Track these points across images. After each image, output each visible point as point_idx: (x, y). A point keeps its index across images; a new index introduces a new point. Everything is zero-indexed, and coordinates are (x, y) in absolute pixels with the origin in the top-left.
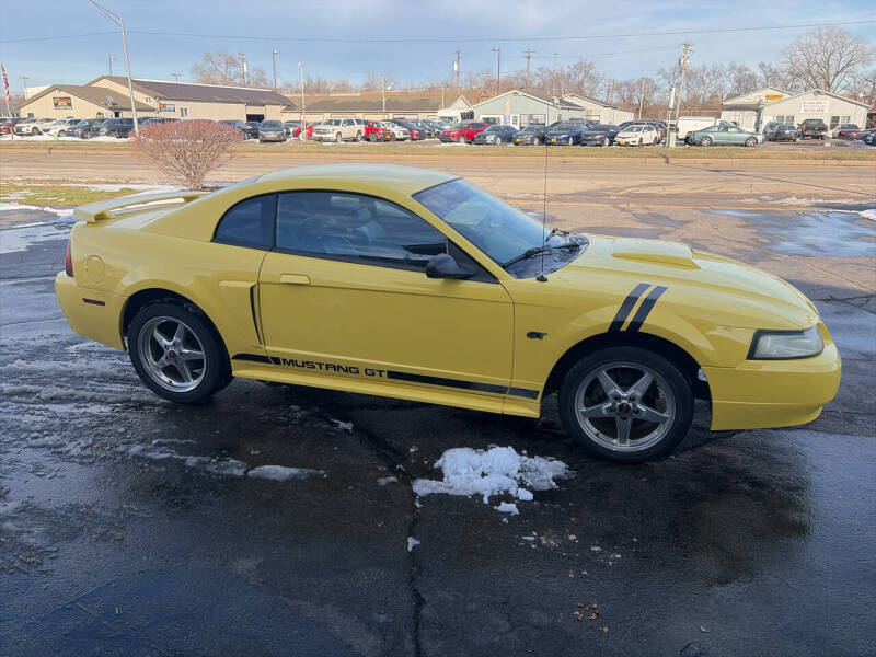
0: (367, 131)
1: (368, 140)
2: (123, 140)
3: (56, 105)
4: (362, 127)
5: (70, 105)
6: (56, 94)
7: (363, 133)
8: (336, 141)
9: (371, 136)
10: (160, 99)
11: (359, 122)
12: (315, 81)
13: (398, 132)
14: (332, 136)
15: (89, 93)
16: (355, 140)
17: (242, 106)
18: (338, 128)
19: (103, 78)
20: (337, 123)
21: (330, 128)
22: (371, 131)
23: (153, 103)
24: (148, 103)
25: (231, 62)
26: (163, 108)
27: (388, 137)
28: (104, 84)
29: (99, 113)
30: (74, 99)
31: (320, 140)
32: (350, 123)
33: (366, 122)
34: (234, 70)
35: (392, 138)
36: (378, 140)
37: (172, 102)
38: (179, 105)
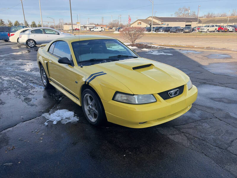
0: (219, 29)
1: (219, 32)
2: (149, 32)
3: (138, 24)
4: (217, 28)
5: (141, 24)
6: (139, 21)
7: (217, 29)
8: (207, 32)
9: (220, 30)
10: (162, 22)
11: (216, 26)
12: (211, 14)
13: (230, 29)
14: (206, 30)
15: (146, 21)
16: (214, 32)
17: (185, 22)
18: (208, 28)
19: (150, 17)
20: (208, 26)
21: (205, 28)
22: (220, 29)
23: (160, 23)
24: (159, 23)
25: (187, 10)
26: (162, 24)
27: (226, 30)
28: (150, 19)
29: (147, 26)
30: (142, 23)
31: (201, 32)
32: (213, 26)
33: (219, 26)
34: (187, 12)
35: (228, 31)
36: (222, 32)
37: (165, 22)
38: (167, 23)
